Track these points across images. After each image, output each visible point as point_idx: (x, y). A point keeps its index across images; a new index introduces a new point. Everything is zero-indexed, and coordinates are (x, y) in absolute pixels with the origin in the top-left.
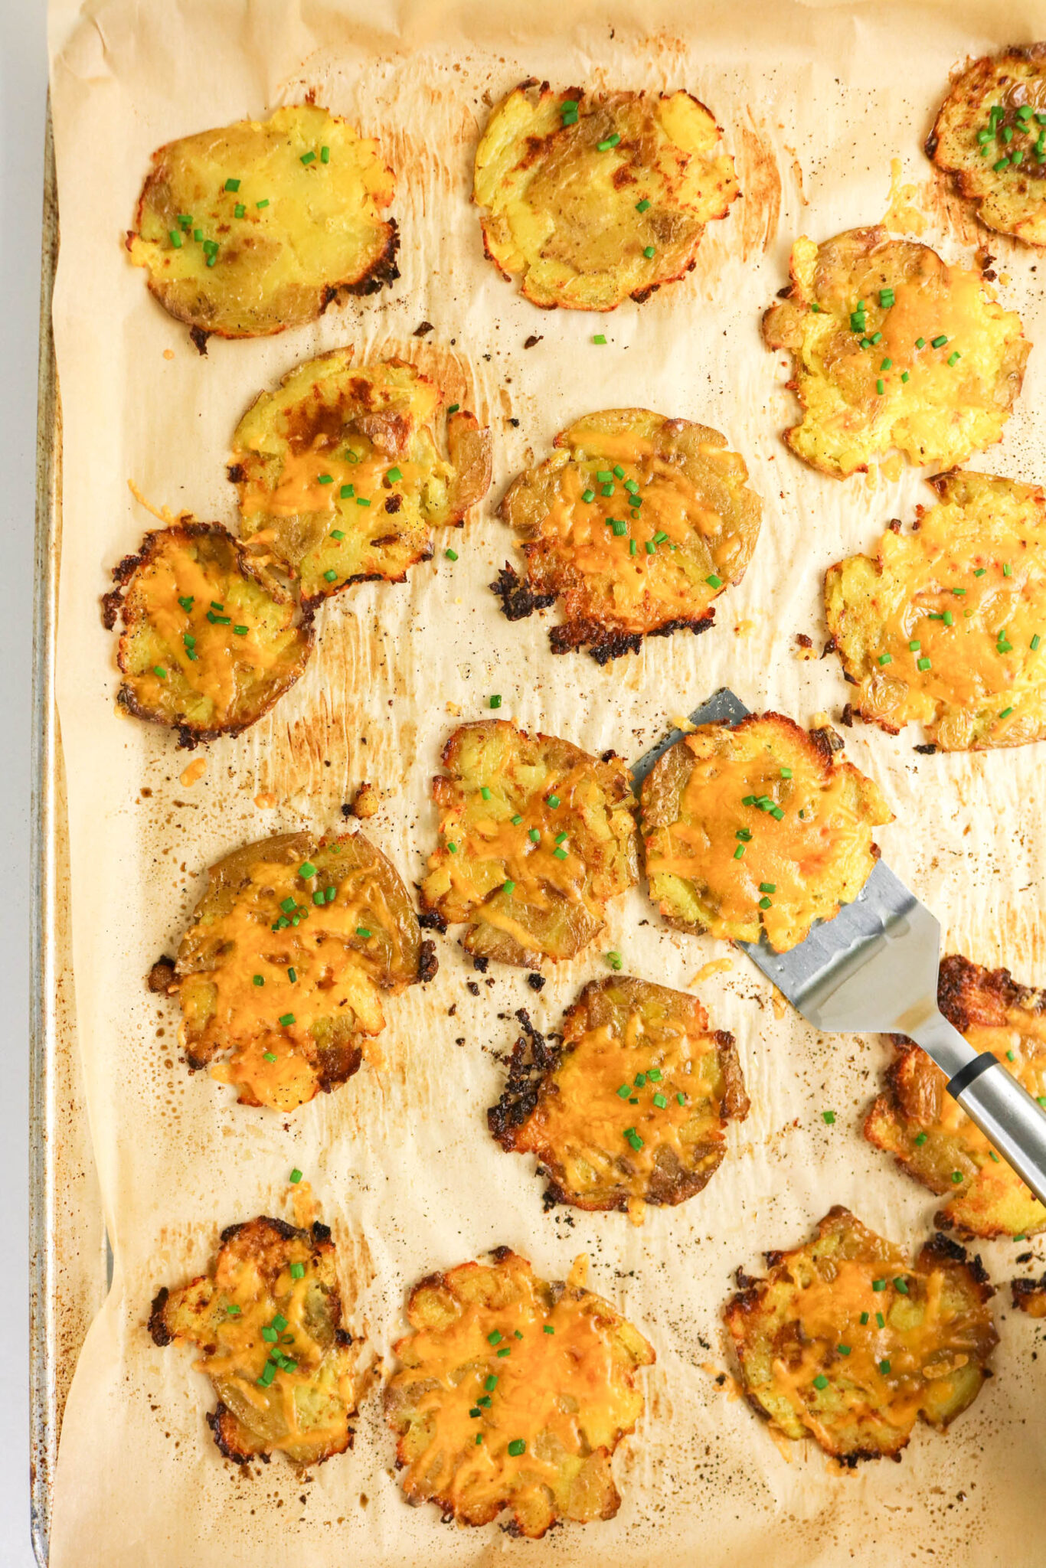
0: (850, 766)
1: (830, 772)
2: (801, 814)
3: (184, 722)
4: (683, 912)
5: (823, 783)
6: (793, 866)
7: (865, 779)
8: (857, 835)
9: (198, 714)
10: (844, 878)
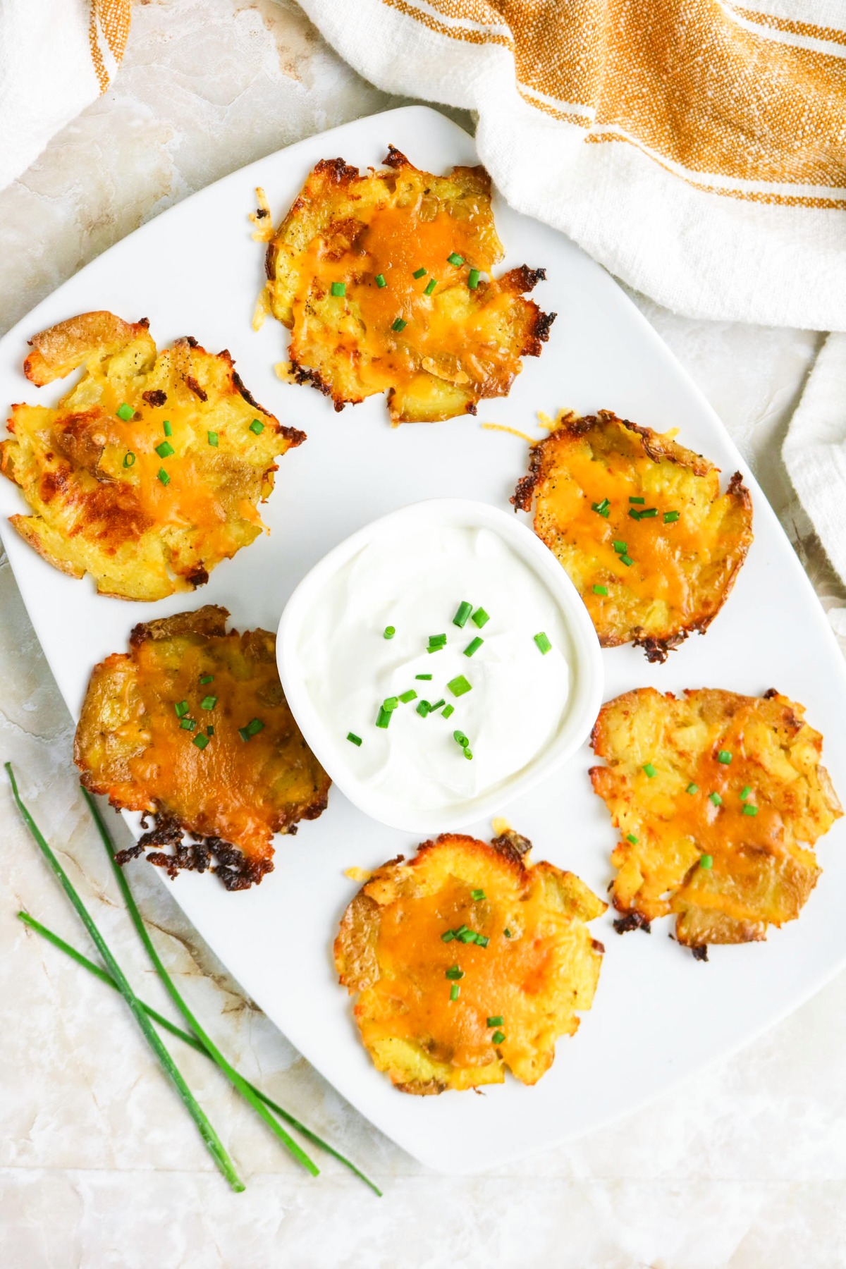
0: (544, 865)
1: (524, 876)
2: (507, 933)
3: (643, 635)
4: (415, 1074)
5: (522, 893)
6: (513, 989)
7: (565, 873)
8: (574, 937)
9: (656, 620)
10: (573, 986)
